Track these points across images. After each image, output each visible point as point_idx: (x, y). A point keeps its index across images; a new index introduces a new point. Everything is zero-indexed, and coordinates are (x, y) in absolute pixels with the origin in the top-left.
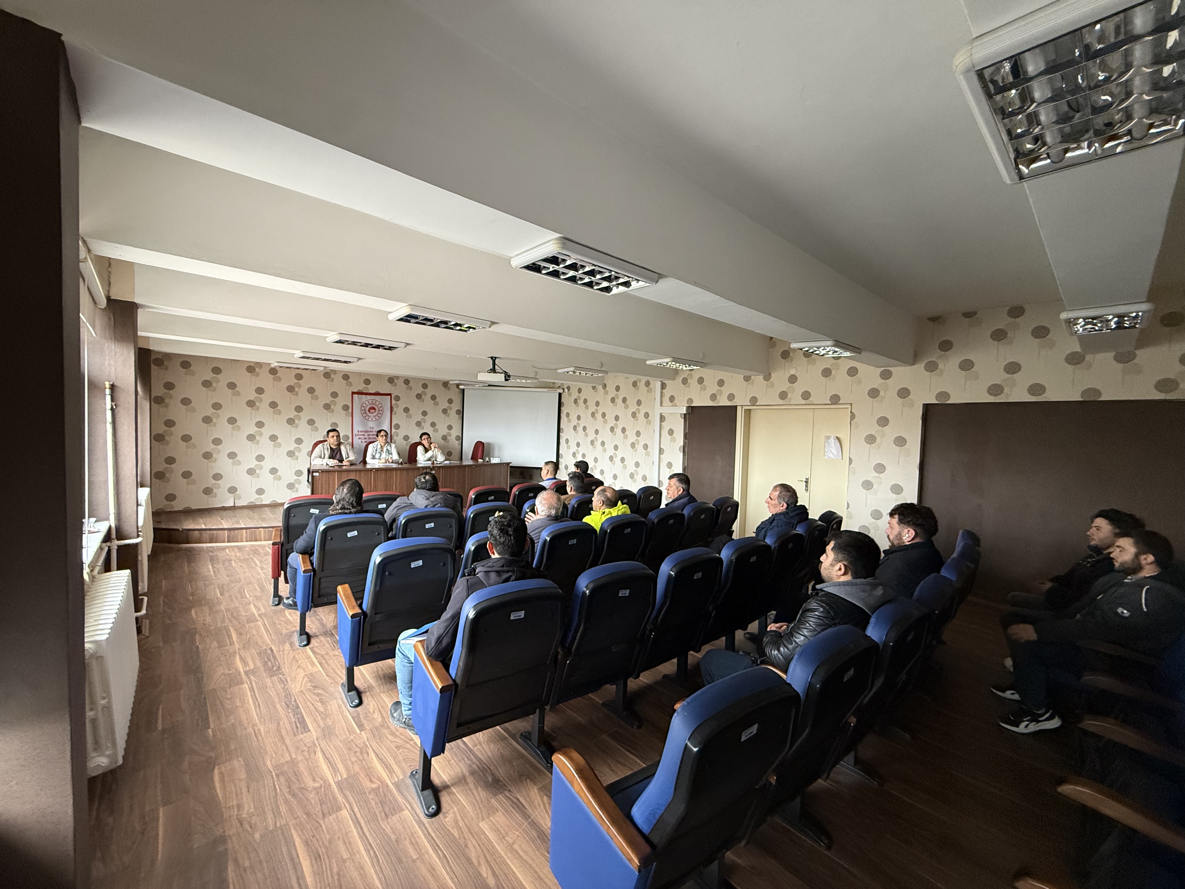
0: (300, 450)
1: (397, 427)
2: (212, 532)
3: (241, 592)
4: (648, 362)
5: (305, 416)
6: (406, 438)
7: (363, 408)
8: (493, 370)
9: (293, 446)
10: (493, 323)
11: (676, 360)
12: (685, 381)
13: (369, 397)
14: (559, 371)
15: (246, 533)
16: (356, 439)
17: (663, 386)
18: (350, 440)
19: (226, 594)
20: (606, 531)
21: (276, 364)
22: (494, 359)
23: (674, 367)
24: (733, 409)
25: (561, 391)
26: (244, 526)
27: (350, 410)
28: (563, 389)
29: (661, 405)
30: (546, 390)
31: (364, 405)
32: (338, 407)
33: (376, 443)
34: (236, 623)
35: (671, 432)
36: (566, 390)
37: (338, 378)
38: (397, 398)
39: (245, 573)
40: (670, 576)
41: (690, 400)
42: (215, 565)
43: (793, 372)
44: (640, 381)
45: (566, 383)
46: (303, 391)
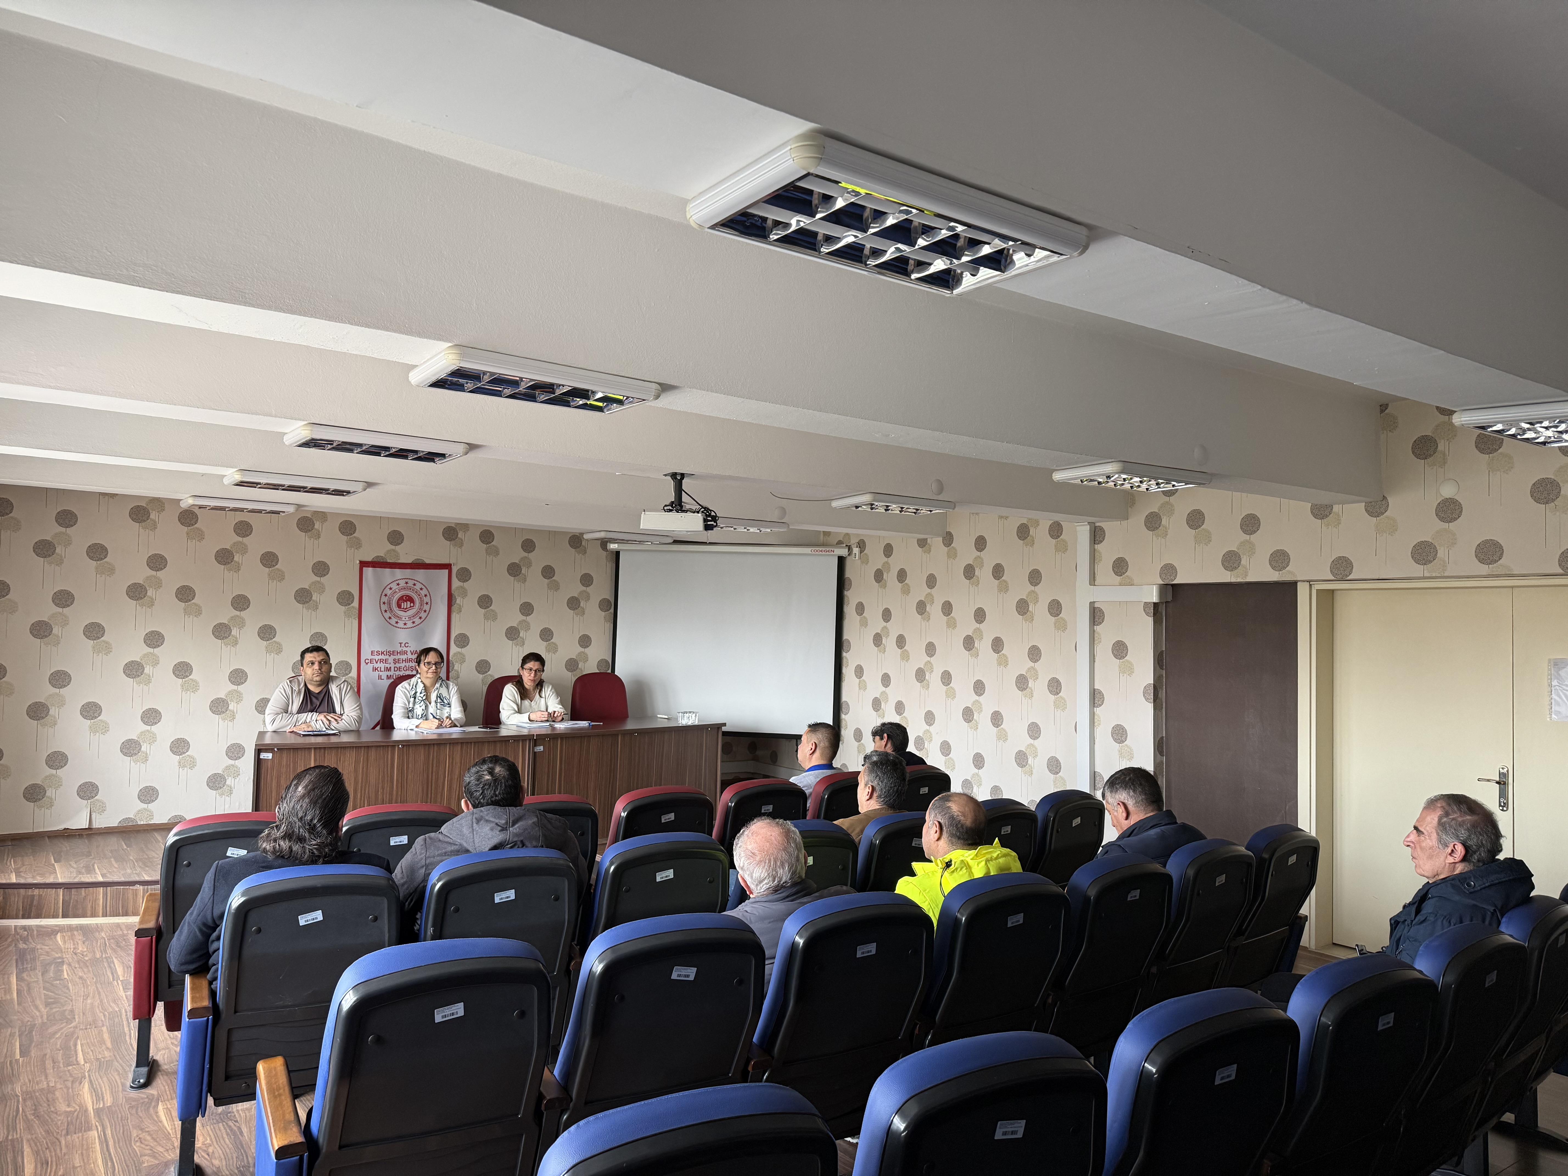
0: (239, 697)
1: (463, 640)
2: (30, 892)
3: (68, 1050)
4: (1058, 476)
5: (253, 620)
6: (483, 666)
7: (385, 599)
8: (677, 506)
9: (224, 688)
10: (665, 388)
11: (1129, 468)
12: (1153, 522)
13: (399, 573)
14: (835, 504)
15: (105, 894)
16: (366, 669)
17: (1097, 535)
18: (354, 673)
19: (33, 1053)
20: (957, 921)
21: (191, 501)
22: (678, 479)
23: (1127, 486)
24: (1289, 589)
25: (844, 552)
26: (101, 879)
27: (356, 604)
28: (850, 548)
29: (1093, 580)
30: (807, 550)
31: (389, 592)
32: (327, 599)
33: (413, 680)
34: (40, 1131)
35: (1120, 650)
36: (856, 550)
37: (329, 531)
38: (465, 575)
39: (86, 997)
40: (1143, 1074)
41: (1169, 569)
42: (25, 975)
43: (1448, 491)
44: (1037, 523)
45: (856, 533)
46: (250, 561)
